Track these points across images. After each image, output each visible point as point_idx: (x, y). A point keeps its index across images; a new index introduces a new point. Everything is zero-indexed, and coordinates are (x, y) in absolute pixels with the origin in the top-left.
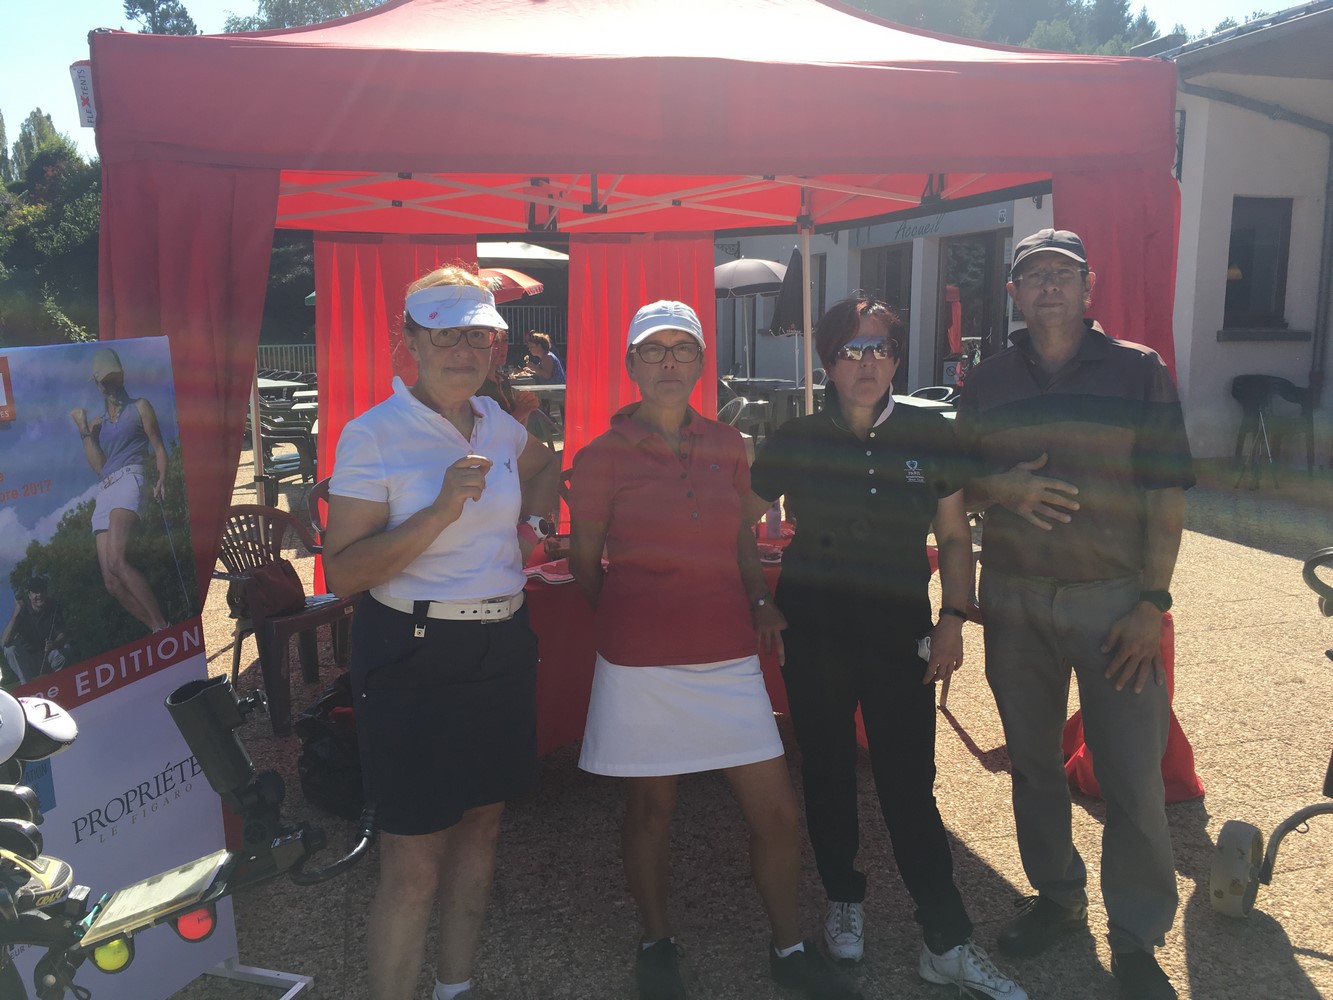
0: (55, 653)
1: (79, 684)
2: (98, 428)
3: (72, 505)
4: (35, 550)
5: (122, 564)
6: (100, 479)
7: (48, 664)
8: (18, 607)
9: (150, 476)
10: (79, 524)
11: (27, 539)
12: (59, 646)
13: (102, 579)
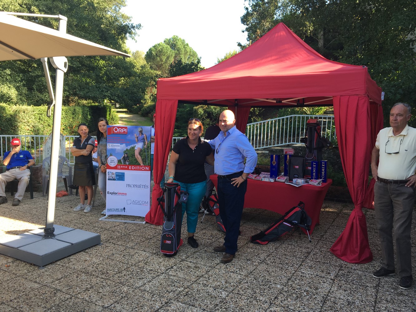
0: (127, 162)
1: (130, 168)
2: (138, 137)
3: (133, 146)
4: (127, 150)
5: (138, 155)
6: (137, 143)
7: (126, 164)
8: (124, 155)
9: (145, 144)
10: (133, 148)
11: (127, 148)
12: (128, 162)
13: (135, 156)
